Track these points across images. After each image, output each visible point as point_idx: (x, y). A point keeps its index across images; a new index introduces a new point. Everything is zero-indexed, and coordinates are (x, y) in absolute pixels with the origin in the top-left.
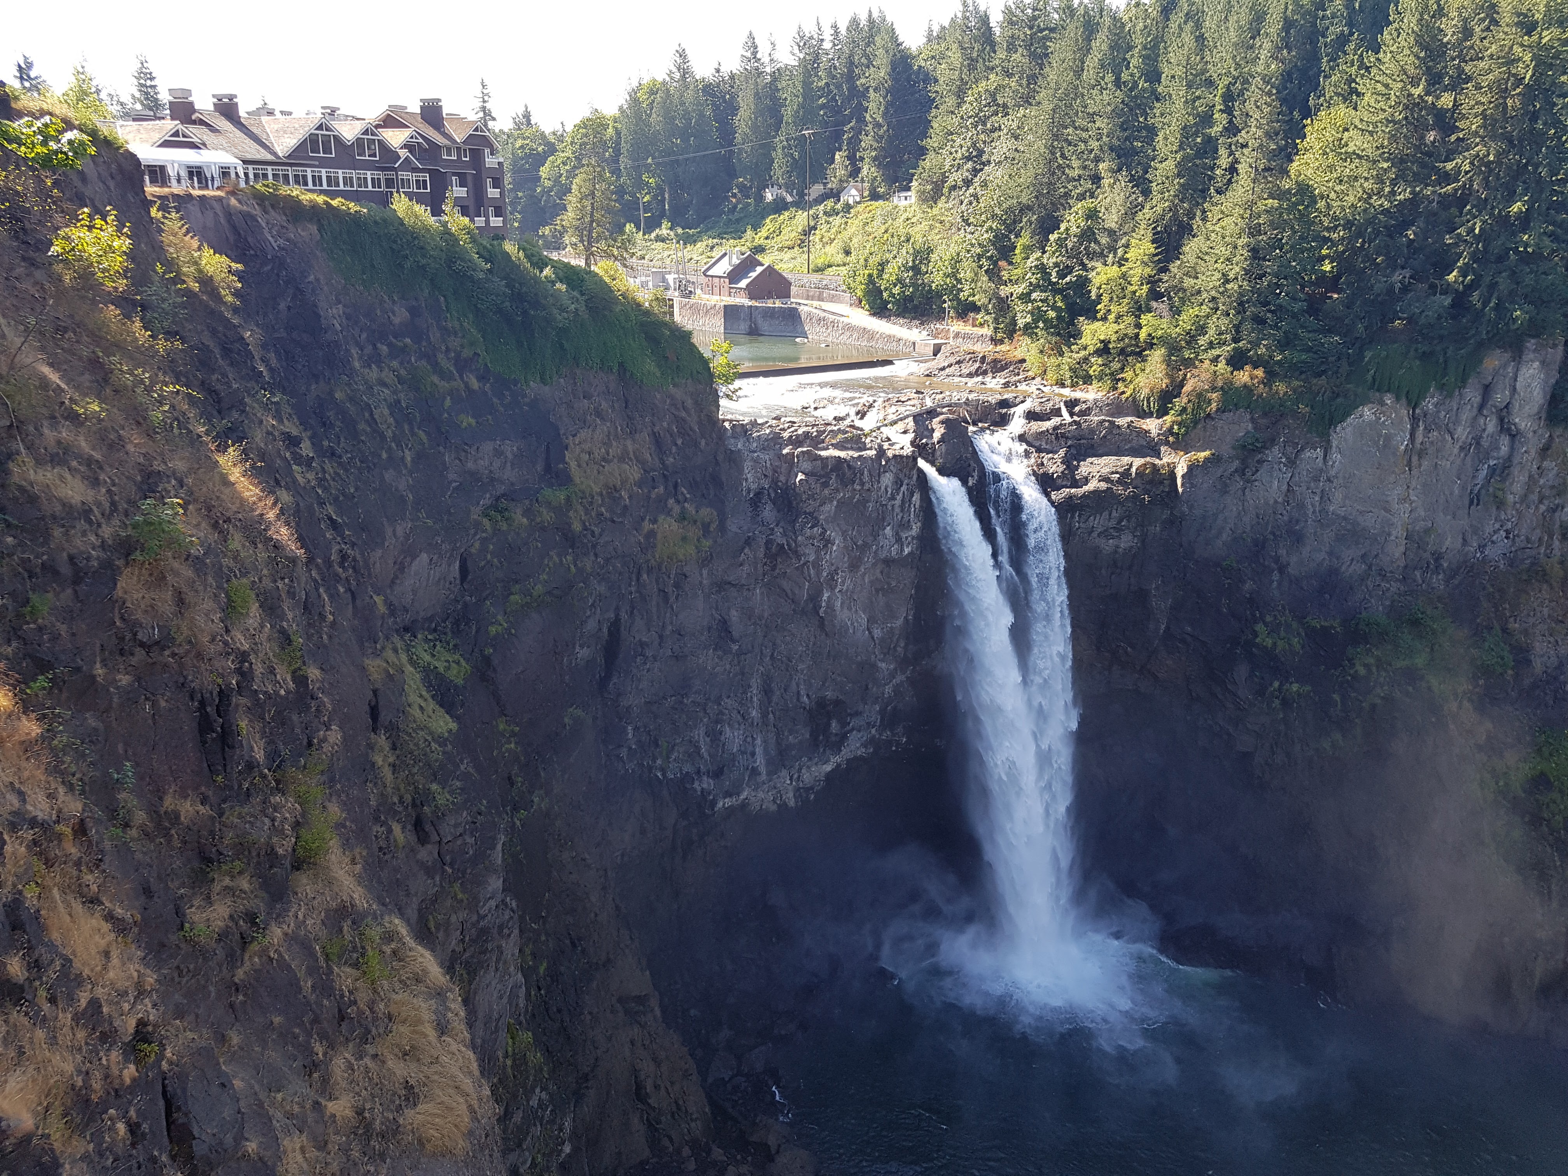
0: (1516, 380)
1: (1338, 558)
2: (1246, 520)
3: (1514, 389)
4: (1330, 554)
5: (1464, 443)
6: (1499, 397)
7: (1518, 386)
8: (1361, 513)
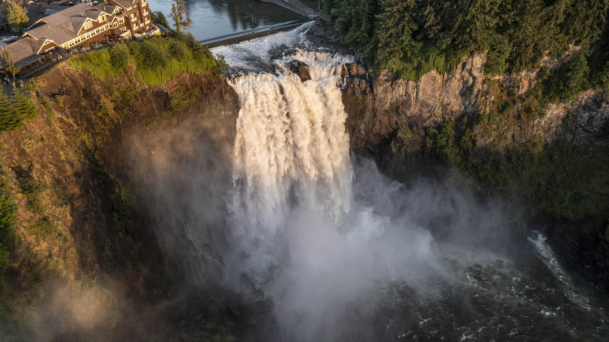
0: (472, 62)
1: (422, 112)
2: (394, 100)
3: (472, 64)
4: (419, 110)
5: (459, 79)
6: (468, 67)
7: (473, 64)
8: (428, 99)
